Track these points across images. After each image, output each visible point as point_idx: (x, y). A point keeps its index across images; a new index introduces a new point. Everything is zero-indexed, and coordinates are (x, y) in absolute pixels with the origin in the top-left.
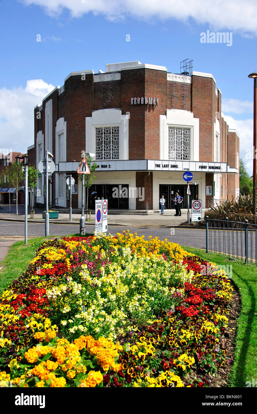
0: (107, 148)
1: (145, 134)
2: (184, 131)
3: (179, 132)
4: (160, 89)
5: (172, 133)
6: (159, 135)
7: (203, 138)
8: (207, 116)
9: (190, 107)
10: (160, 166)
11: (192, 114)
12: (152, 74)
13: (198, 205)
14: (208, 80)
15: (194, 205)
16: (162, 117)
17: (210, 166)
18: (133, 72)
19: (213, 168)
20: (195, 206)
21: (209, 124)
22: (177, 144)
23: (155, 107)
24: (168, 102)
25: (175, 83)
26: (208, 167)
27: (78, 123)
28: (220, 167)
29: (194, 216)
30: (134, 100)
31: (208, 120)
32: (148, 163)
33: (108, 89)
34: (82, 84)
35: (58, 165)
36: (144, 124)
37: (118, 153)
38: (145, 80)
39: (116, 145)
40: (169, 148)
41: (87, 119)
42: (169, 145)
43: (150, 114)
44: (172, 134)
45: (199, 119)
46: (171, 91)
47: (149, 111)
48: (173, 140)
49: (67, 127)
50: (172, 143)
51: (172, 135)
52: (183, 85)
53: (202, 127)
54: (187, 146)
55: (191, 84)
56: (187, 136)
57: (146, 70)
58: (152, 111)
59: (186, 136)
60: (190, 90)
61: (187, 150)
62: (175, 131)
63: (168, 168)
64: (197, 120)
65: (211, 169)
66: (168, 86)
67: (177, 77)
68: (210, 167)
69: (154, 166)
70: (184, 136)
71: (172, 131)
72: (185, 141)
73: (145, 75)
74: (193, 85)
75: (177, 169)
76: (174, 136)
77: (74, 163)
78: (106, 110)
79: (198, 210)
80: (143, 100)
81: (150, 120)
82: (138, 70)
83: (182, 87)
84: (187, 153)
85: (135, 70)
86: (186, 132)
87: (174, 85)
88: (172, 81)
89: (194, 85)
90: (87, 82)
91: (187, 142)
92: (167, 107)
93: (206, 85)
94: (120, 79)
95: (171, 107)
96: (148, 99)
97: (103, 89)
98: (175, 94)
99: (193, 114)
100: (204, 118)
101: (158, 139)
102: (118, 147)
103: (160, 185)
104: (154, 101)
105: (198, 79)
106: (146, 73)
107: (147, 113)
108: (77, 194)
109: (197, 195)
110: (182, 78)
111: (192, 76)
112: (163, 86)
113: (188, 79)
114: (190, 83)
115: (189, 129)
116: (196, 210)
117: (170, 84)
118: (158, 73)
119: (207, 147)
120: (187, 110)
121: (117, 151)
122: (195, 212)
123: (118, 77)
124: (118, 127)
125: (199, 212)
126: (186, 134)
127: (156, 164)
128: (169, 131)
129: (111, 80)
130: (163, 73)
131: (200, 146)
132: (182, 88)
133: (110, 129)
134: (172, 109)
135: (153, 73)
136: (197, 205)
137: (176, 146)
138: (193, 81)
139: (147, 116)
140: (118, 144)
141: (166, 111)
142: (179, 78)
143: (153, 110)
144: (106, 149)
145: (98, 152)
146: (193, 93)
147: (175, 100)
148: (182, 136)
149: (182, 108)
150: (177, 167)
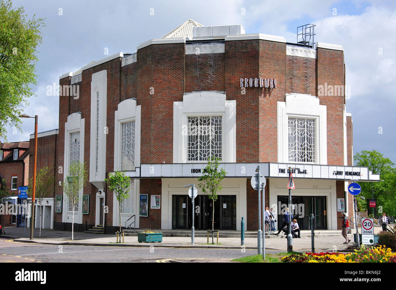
0: (205, 144)
1: (260, 126)
2: (307, 123)
3: (301, 124)
4: (277, 67)
5: (293, 125)
6: (276, 128)
7: (332, 132)
8: (336, 103)
9: (314, 90)
10: (284, 171)
11: (317, 100)
12: (267, 47)
13: (369, 225)
14: (337, 54)
15: (364, 224)
16: (280, 104)
17: (346, 171)
18: (243, 43)
19: (350, 174)
20: (365, 226)
21: (338, 114)
22: (298, 140)
23: (271, 90)
24: (288, 84)
25: (296, 58)
26: (344, 173)
27: (162, 109)
28: (359, 173)
29: (365, 238)
30: (245, 82)
31: (338, 108)
32: (270, 167)
33: (207, 64)
34: (169, 56)
35: (140, 168)
36: (258, 114)
37: (220, 151)
38: (260, 55)
39: (218, 141)
40: (289, 146)
41: (176, 104)
42: (289, 142)
43: (265, 100)
44: (293, 127)
45: (326, 106)
46: (292, 69)
47: (265, 96)
48: (294, 136)
49: (142, 113)
50: (293, 139)
51: (293, 129)
52: (306, 61)
53: (330, 117)
54: (311, 144)
55: (317, 60)
56: (311, 130)
57: (260, 41)
58: (268, 96)
59: (309, 130)
60: (314, 67)
61: (311, 149)
62: (296, 122)
63: (295, 174)
64: (324, 108)
65: (347, 175)
66: (288, 62)
67: (299, 51)
68: (347, 173)
69: (278, 171)
70: (307, 130)
71: (292, 123)
72: (309, 136)
73: (260, 48)
74: (318, 61)
75: (306, 176)
76: (295, 129)
77: (163, 165)
78: (204, 94)
79: (369, 230)
80: (257, 82)
81: (266, 108)
82: (249, 41)
83: (305, 63)
84: (311, 152)
85: (245, 41)
86: (310, 124)
87: (295, 61)
88: (292, 56)
89: (320, 61)
90: (175, 54)
91: (311, 138)
92: (286, 91)
93: (335, 60)
94: (224, 52)
95: (292, 91)
96: (264, 80)
97: (200, 65)
98: (295, 72)
99: (319, 99)
100: (333, 105)
101: (276, 135)
102: (220, 144)
103: (278, 196)
104: (271, 83)
105: (325, 52)
106: (261, 45)
107: (261, 98)
108: (159, 208)
109: (325, 211)
110: (305, 51)
111: (317, 49)
112: (281, 62)
113: (312, 53)
114: (315, 58)
115: (314, 120)
116: (367, 230)
117: (289, 60)
118: (275, 46)
119: (337, 144)
120: (310, 95)
121: (219, 149)
122: (365, 234)
123: (220, 49)
124: (221, 117)
125: (370, 234)
126: (309, 127)
127: (280, 169)
128: (289, 122)
129: (211, 53)
130: (281, 45)
131: (328, 143)
132: (304, 65)
133: (198, 119)
134: (292, 93)
135: (269, 45)
136: (367, 225)
137: (298, 143)
138: (318, 56)
139: (262, 102)
140: (220, 140)
141: (285, 96)
142: (301, 51)
143: (270, 95)
144: (202, 146)
145: (191, 149)
146: (318, 71)
147: (296, 81)
148: (304, 130)
149: (305, 91)
150: (306, 173)
